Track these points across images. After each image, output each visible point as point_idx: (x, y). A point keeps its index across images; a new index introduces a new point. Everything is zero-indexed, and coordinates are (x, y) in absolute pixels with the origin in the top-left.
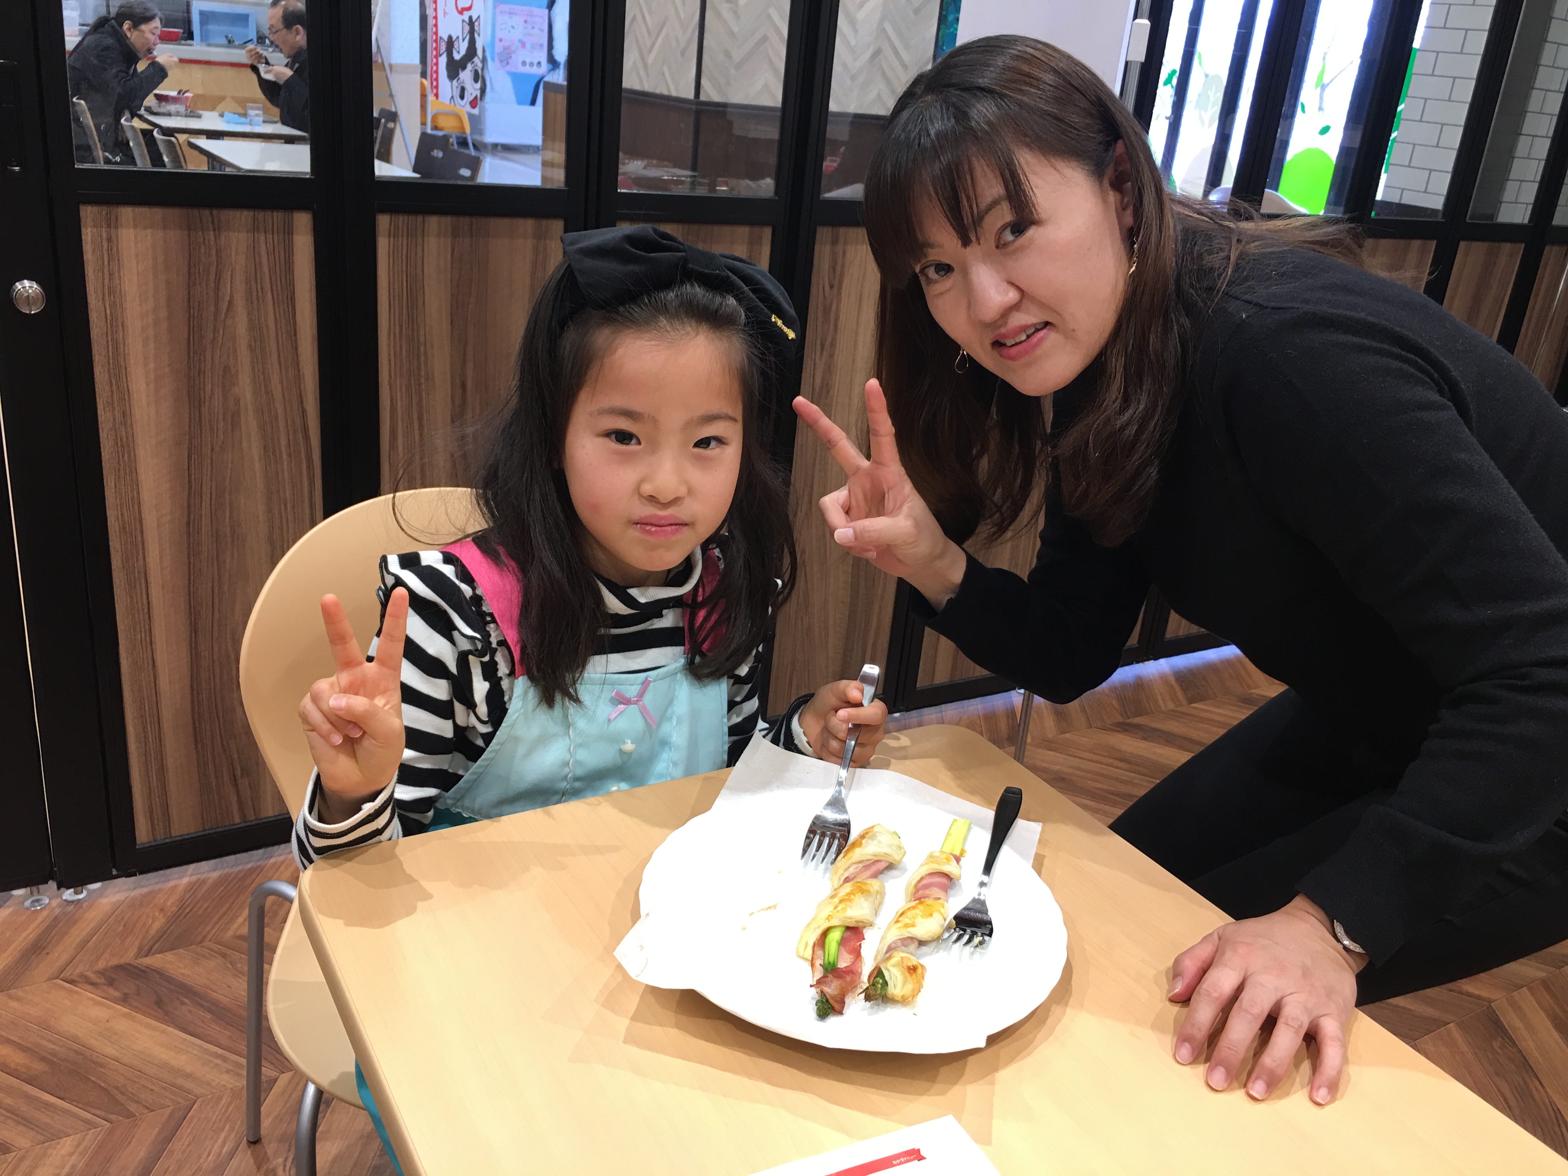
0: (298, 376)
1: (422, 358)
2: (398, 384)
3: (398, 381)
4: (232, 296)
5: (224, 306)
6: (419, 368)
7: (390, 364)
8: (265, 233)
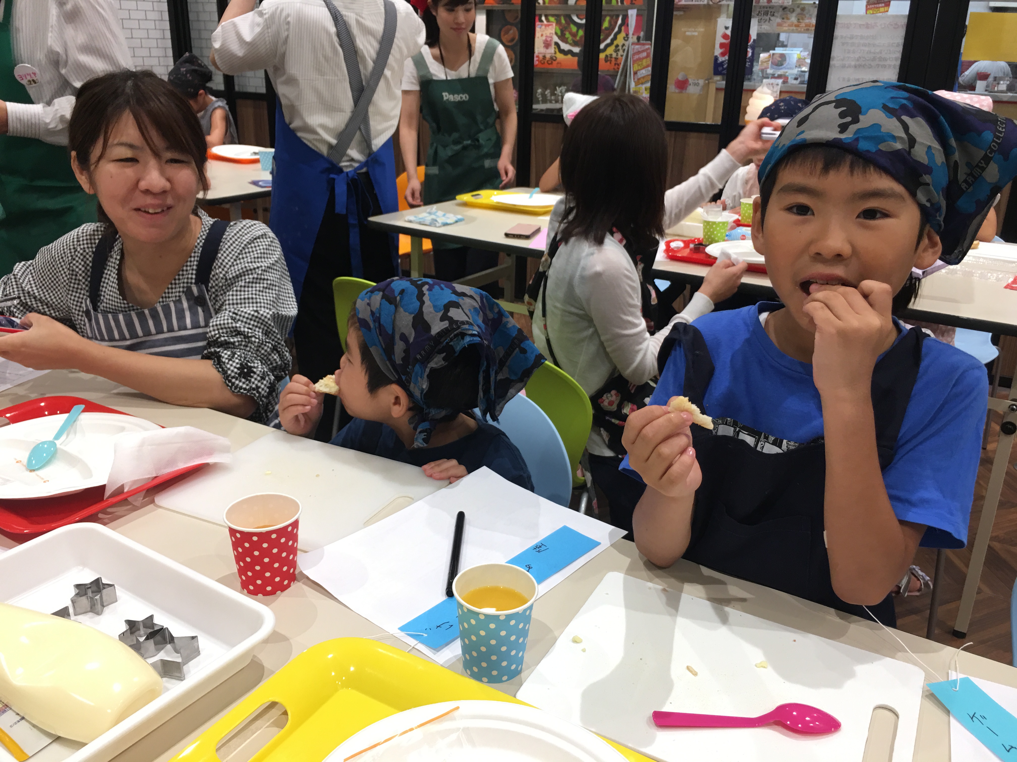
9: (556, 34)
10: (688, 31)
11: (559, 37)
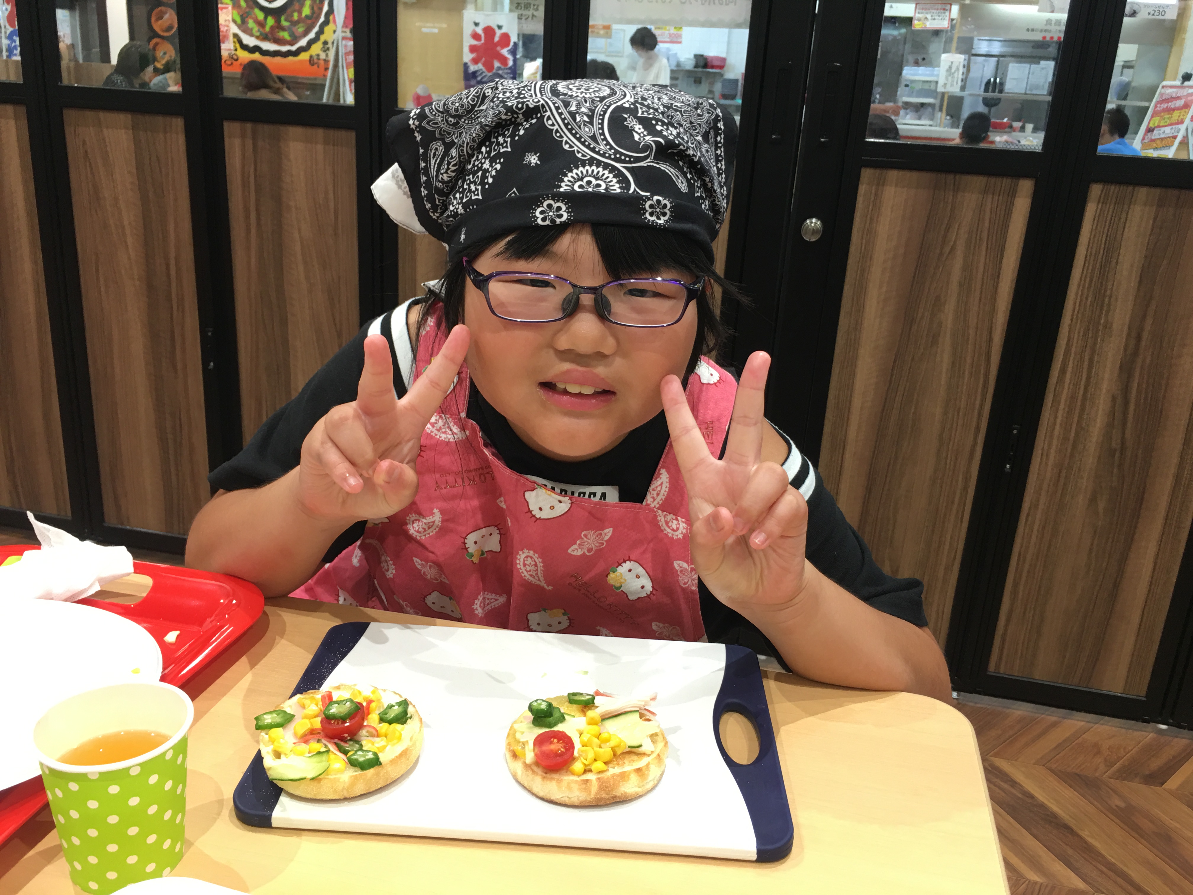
0: (993, 310)
1: (1105, 308)
2: (1078, 328)
3: (1078, 325)
4: (955, 242)
5: (947, 249)
6: (1100, 317)
7: (1074, 311)
8: (993, 194)
9: (234, 21)
10: (425, 27)
11: (239, 27)
